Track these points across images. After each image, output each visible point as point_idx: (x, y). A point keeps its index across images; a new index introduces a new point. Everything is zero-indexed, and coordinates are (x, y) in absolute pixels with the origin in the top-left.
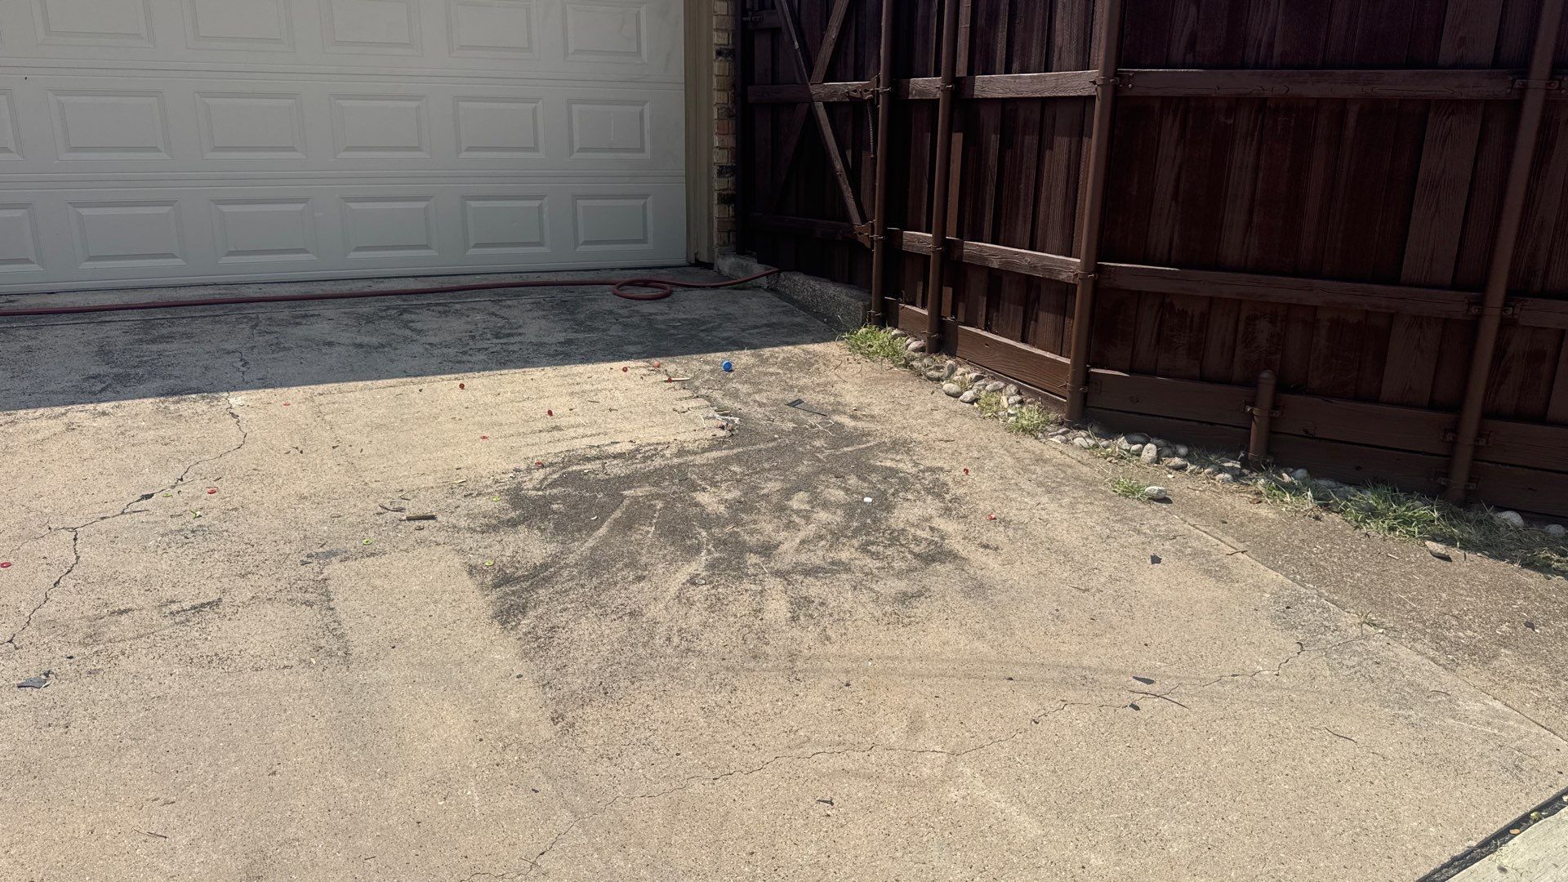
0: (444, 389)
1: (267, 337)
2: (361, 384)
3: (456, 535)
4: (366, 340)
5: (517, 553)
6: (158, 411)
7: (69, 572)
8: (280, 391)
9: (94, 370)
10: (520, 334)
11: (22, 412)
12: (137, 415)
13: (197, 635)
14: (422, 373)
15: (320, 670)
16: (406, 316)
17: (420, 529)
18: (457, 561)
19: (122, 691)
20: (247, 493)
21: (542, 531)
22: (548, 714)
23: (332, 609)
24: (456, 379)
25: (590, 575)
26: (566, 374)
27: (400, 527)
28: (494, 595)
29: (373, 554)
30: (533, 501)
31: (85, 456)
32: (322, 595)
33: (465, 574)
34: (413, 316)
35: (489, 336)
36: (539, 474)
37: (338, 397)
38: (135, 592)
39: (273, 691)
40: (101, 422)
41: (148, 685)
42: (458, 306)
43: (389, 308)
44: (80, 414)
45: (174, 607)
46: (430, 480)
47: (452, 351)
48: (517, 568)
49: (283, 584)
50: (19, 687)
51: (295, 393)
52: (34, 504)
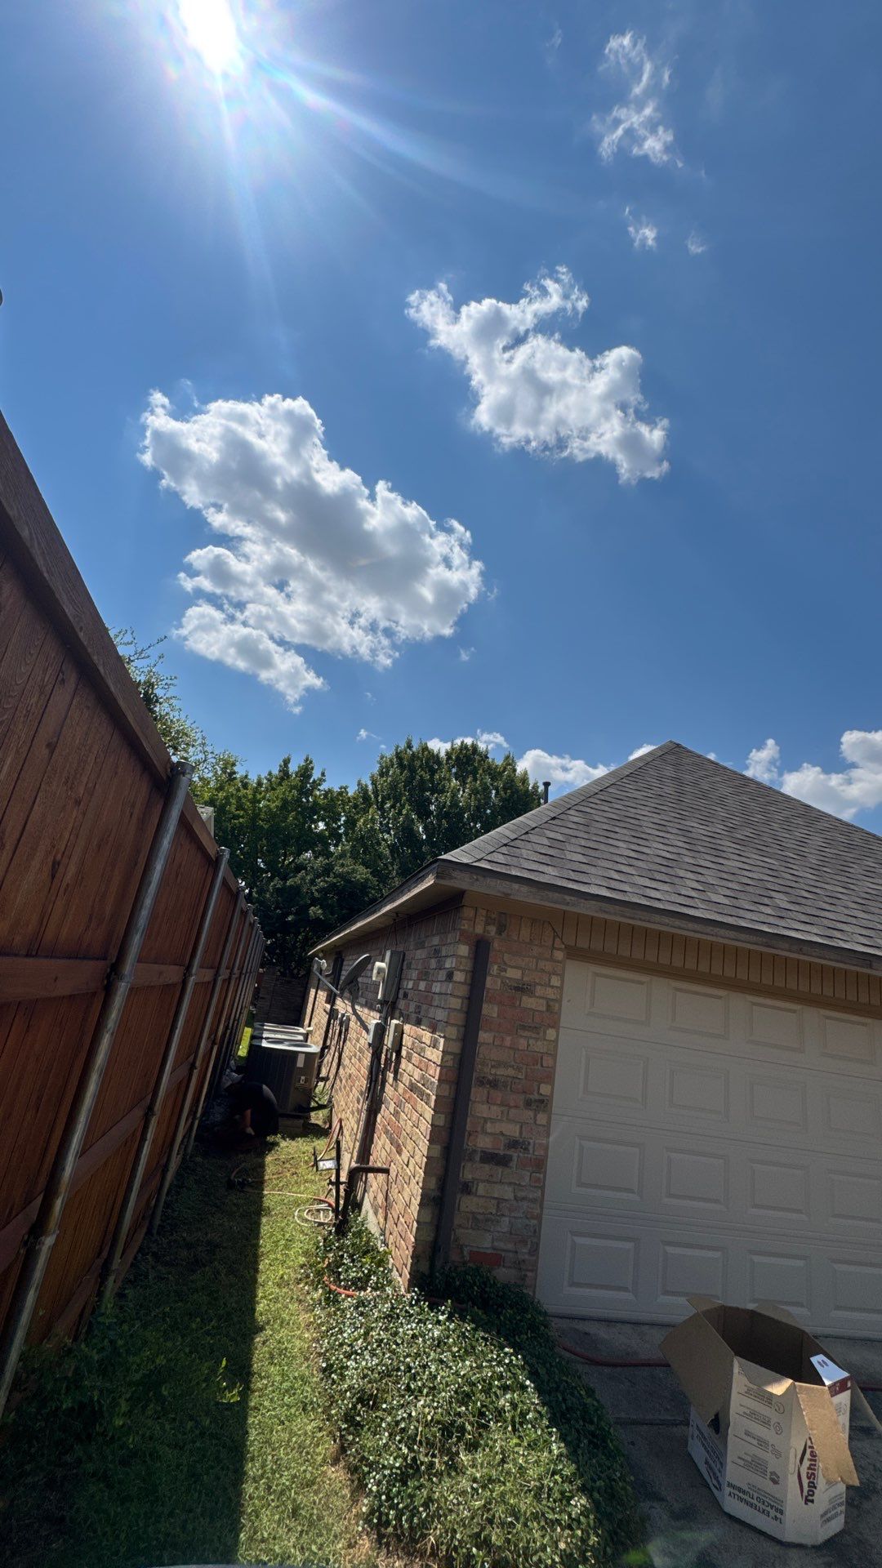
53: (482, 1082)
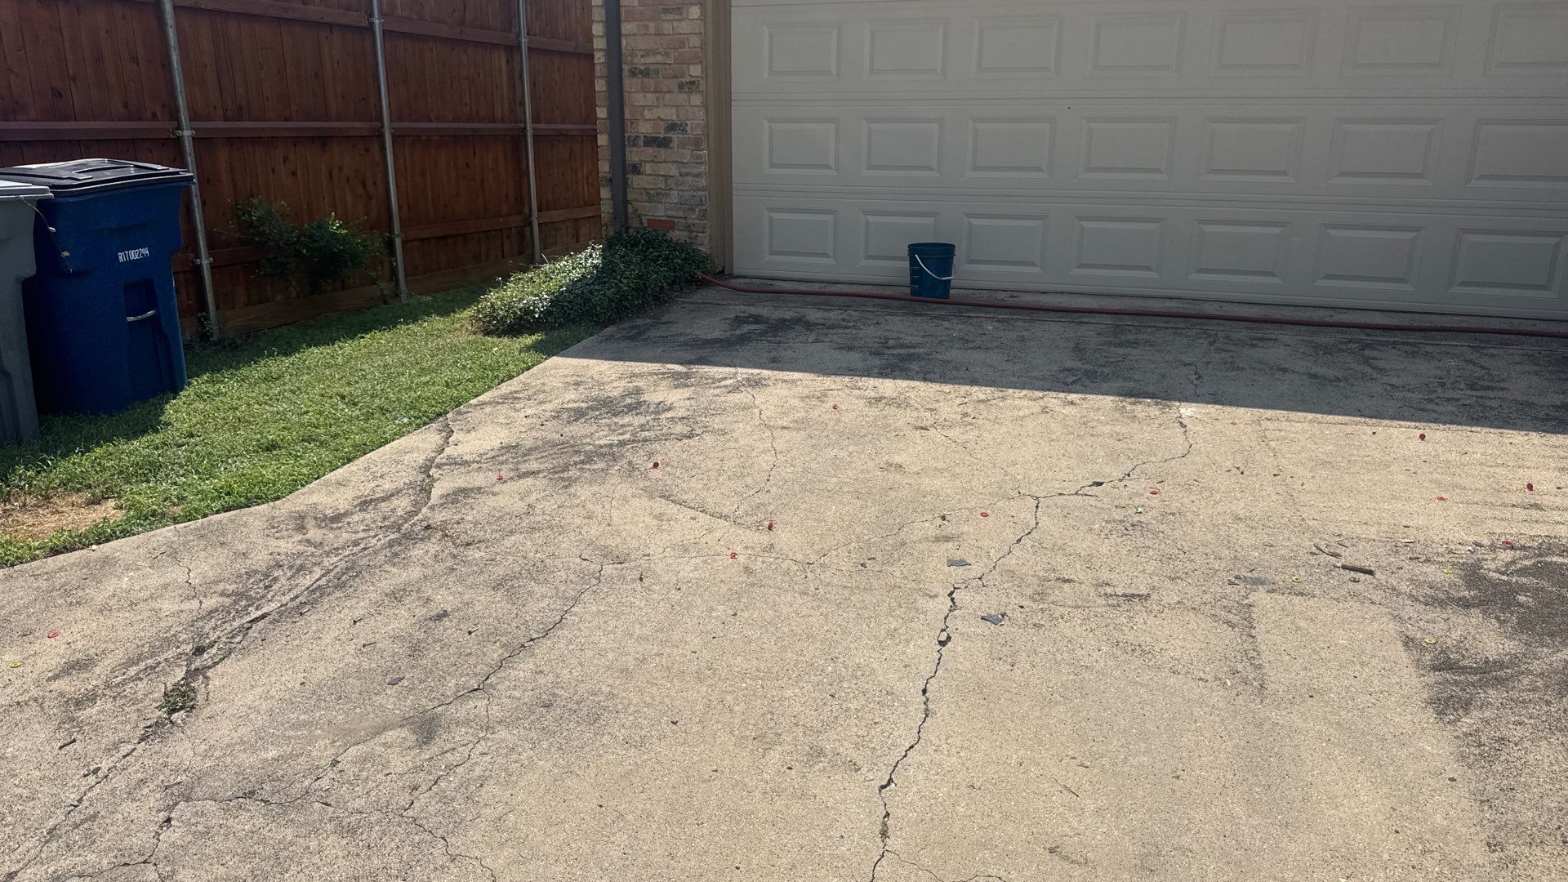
0: (1400, 436)
1: (1223, 355)
2: (1310, 416)
3: (1395, 598)
4: (1322, 371)
5: (1466, 638)
6: (1116, 409)
7: (1029, 533)
8: (1228, 409)
9: (1069, 364)
10: (1502, 389)
11: (1011, 391)
12: (1098, 409)
13: (1125, 621)
14: (1378, 415)
15: (1234, 694)
16: (1367, 352)
17: (1355, 581)
18: (1392, 627)
19: (1058, 650)
20: (1185, 500)
21: (1502, 623)
22: (1483, 836)
23: (1253, 637)
24: (1416, 428)
25: (1560, 693)
26: (1557, 444)
27: (1333, 573)
28: (1432, 678)
29: (1302, 594)
30: (1495, 585)
31: (1054, 437)
32: (1244, 620)
33: (1400, 644)
34: (1376, 354)
35: (1462, 386)
36: (1506, 556)
37: (1285, 425)
38: (1078, 566)
39: (1186, 698)
40: (1068, 410)
41: (1079, 652)
42: (1429, 349)
43: (1350, 341)
44: (1053, 400)
45: (1109, 590)
46: (1372, 532)
47: (1416, 396)
48: (1463, 656)
49: (1207, 597)
50: (982, 618)
51: (1243, 414)
52: (1010, 470)
53: (633, 73)
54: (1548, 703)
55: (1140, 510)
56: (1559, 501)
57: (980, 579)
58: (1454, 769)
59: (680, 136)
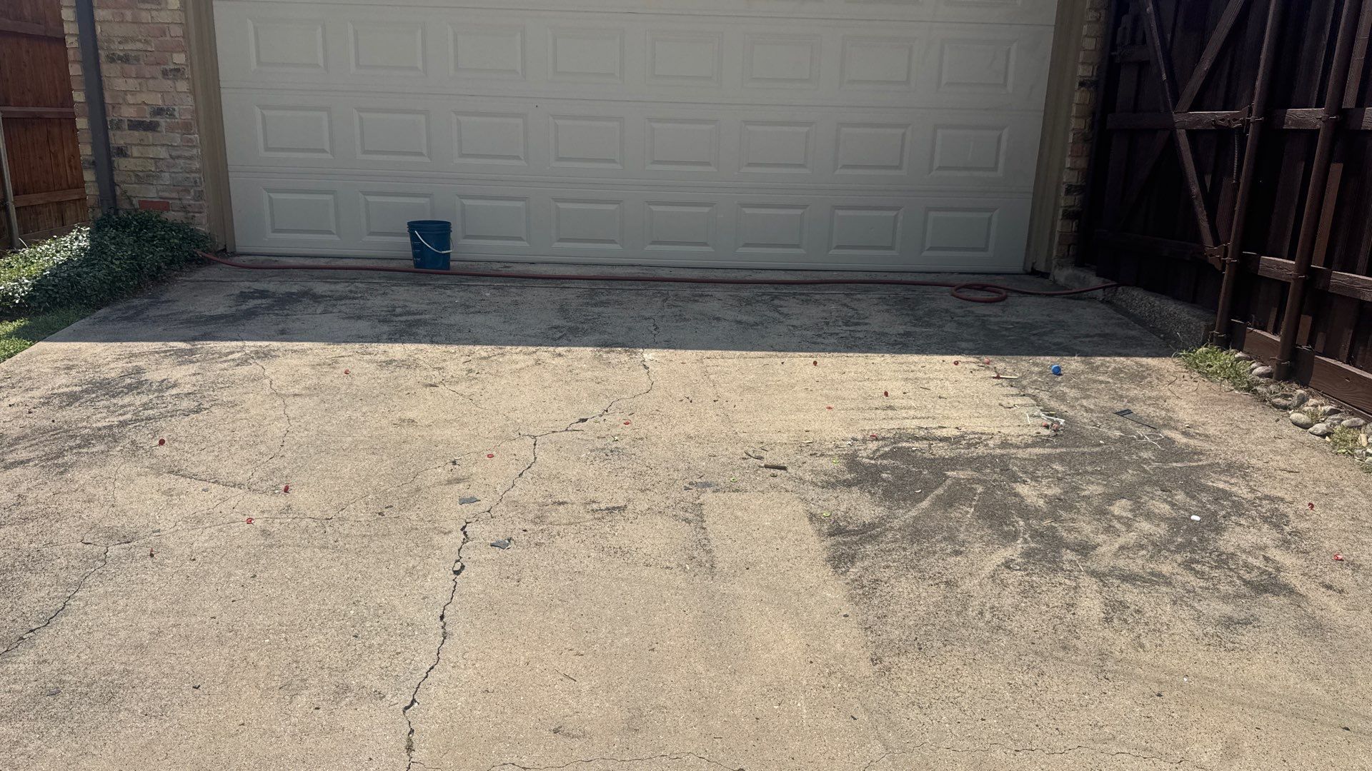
0: (800, 364)
1: (673, 309)
2: (738, 353)
3: (802, 486)
4: (744, 318)
5: (850, 509)
6: (595, 358)
7: (529, 467)
8: (679, 352)
9: (556, 322)
10: (866, 324)
11: (508, 348)
12: (581, 358)
13: (608, 530)
14: (785, 349)
15: (692, 575)
16: (776, 302)
17: (774, 476)
18: (801, 508)
19: (556, 562)
20: (651, 427)
21: (872, 495)
22: (868, 654)
23: (704, 529)
24: (811, 357)
25: (912, 541)
26: (902, 361)
27: (759, 472)
28: (829, 542)
29: (737, 491)
30: (866, 467)
31: (546, 384)
32: (697, 516)
33: (806, 519)
34: (782, 303)
35: (840, 323)
36: (873, 446)
37: (720, 361)
38: (570, 490)
39: (657, 585)
40: (557, 361)
41: (573, 561)
42: (817, 297)
43: (764, 294)
44: (545, 353)
45: (595, 506)
46: (784, 438)
47: (809, 333)
48: (849, 522)
49: (670, 502)
50: (492, 545)
51: (690, 355)
52: (512, 415)
53: (112, 59)
54: (905, 549)
55: (616, 438)
56: (904, 402)
57: (489, 511)
58: (847, 608)
59: (168, 120)
